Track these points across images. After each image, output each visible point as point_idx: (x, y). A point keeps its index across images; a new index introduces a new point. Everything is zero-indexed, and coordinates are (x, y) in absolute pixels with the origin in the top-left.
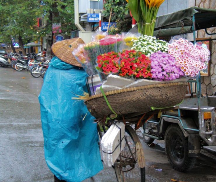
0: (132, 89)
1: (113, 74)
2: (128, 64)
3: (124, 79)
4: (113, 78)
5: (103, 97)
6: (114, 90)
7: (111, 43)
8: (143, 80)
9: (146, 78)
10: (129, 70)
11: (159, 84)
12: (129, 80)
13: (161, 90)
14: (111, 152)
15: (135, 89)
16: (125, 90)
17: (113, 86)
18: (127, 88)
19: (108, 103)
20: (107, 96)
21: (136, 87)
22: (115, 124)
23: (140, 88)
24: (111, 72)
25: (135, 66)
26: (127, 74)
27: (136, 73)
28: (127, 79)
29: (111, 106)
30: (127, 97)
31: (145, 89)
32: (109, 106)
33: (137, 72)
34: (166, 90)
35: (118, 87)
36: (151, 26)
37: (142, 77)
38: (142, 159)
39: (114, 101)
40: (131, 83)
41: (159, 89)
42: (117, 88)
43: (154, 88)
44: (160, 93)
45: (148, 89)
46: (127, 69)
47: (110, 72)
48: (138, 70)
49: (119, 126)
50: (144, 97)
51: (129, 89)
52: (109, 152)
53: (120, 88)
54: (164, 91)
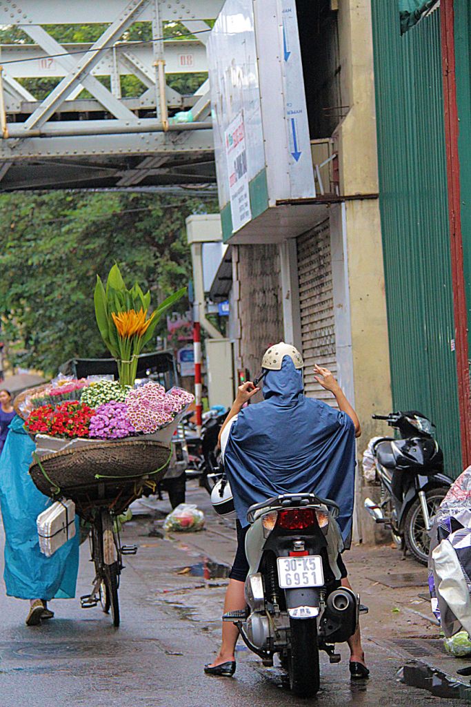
0: (68, 452)
1: (42, 434)
2: (61, 421)
3: (56, 439)
4: (42, 438)
5: (37, 465)
6: (51, 455)
7: (63, 393)
8: (78, 439)
9: (82, 437)
10: (60, 427)
11: (103, 443)
12: (63, 440)
13: (105, 452)
14: (49, 535)
15: (71, 451)
16: (60, 454)
17: (46, 450)
18: (61, 452)
19: (44, 472)
20: (42, 463)
21: (72, 449)
22: (60, 501)
23: (76, 450)
24: (39, 431)
25: (71, 421)
26: (58, 433)
27: (69, 431)
28: (60, 439)
29: (48, 475)
30: (62, 462)
31: (83, 451)
32: (46, 475)
33: (71, 429)
34: (113, 452)
35: (53, 449)
36: (130, 365)
37: (77, 436)
38: (108, 552)
39: (49, 469)
40: (65, 443)
41: (102, 450)
42: (51, 451)
43: (95, 449)
44: (103, 457)
45: (87, 450)
46: (58, 426)
47: (37, 431)
48: (72, 427)
49: (65, 504)
50: (82, 462)
51: (63, 453)
52: (46, 535)
53: (55, 452)
54: (110, 454)
